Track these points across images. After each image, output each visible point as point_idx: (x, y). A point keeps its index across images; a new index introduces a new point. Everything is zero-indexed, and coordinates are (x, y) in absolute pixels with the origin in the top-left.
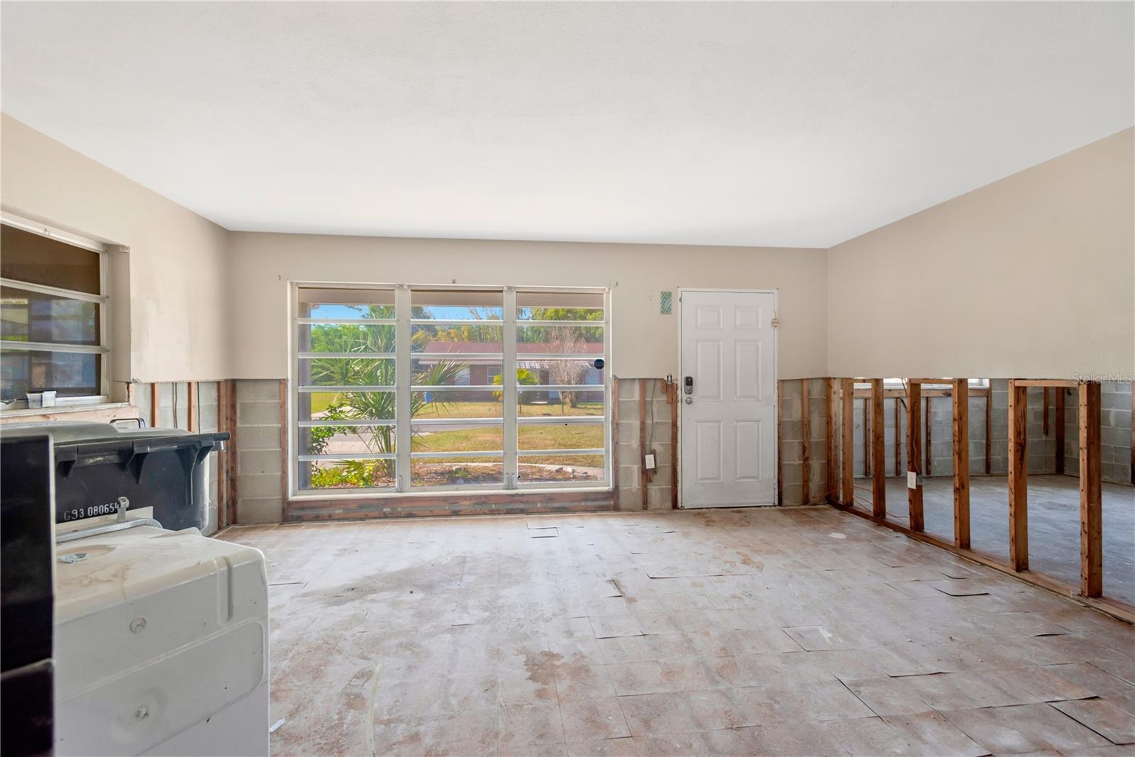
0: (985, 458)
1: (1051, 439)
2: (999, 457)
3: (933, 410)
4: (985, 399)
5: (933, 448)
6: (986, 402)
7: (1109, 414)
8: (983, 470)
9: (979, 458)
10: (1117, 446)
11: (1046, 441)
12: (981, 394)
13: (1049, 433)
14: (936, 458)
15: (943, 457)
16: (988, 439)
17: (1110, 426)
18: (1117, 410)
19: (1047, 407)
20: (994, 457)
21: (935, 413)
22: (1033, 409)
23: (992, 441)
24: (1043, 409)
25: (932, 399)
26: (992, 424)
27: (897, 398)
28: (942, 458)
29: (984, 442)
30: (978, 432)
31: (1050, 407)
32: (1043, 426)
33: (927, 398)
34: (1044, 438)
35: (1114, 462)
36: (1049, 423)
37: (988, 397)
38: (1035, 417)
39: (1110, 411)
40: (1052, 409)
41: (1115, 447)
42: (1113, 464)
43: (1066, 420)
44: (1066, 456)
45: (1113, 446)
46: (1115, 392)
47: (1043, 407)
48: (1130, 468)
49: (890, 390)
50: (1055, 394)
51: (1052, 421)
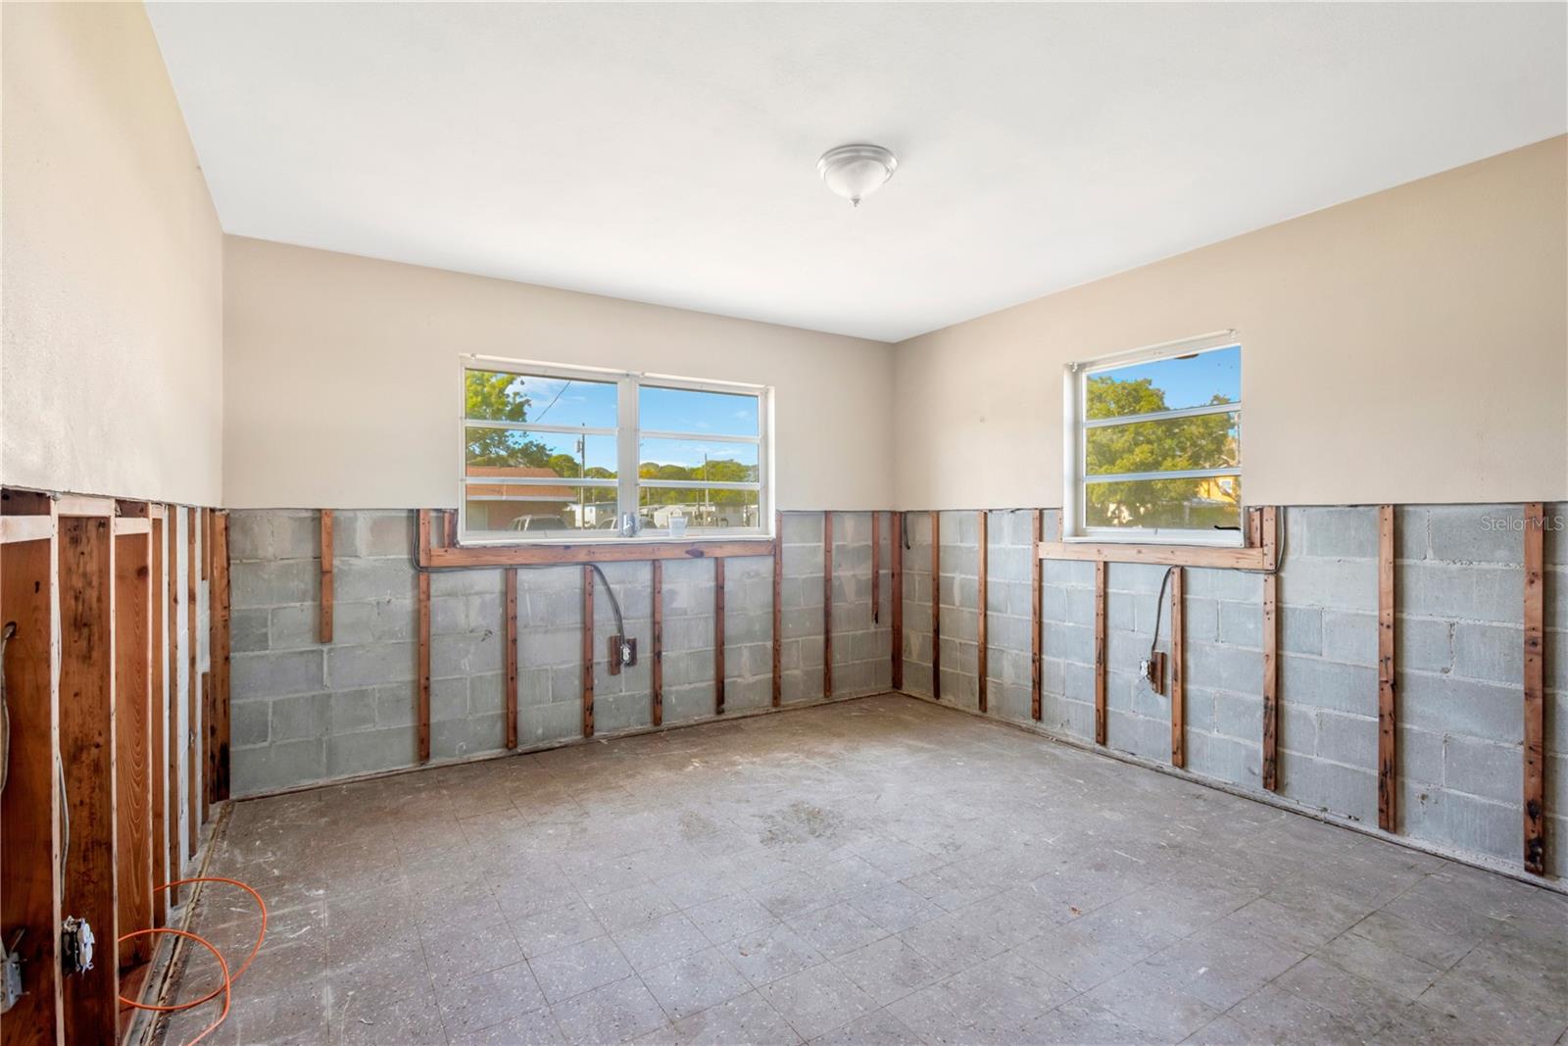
0: (771, 675)
1: (884, 629)
2: (796, 672)
3: (665, 587)
4: (770, 561)
5: (667, 669)
6: (772, 566)
7: (952, 584)
8: (768, 700)
9: (762, 677)
10: (963, 642)
11: (876, 633)
12: (763, 550)
13: (879, 620)
14: (674, 689)
15: (690, 683)
16: (776, 641)
17: (954, 605)
18: (963, 576)
19: (877, 572)
20: (788, 672)
21: (673, 593)
22: (854, 576)
23: (783, 641)
24: (871, 576)
25: (663, 562)
26: (783, 609)
27: (585, 564)
28: (687, 687)
29: (770, 644)
30: (757, 627)
31: (881, 572)
32: (871, 605)
33: (654, 561)
34: (872, 628)
35: (959, 671)
36: (881, 600)
37: (775, 556)
38: (859, 593)
39: (953, 578)
40: (884, 575)
41: (960, 644)
42: (958, 674)
43: (904, 596)
44: (904, 658)
45: (958, 641)
46: (959, 544)
47: (870, 572)
48: (977, 680)
49: (567, 547)
50: (890, 547)
51: (885, 598)
